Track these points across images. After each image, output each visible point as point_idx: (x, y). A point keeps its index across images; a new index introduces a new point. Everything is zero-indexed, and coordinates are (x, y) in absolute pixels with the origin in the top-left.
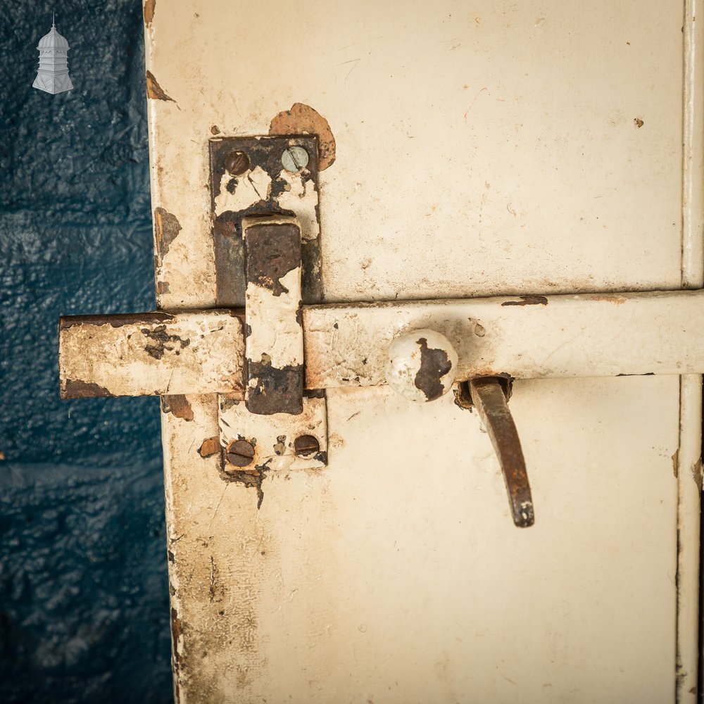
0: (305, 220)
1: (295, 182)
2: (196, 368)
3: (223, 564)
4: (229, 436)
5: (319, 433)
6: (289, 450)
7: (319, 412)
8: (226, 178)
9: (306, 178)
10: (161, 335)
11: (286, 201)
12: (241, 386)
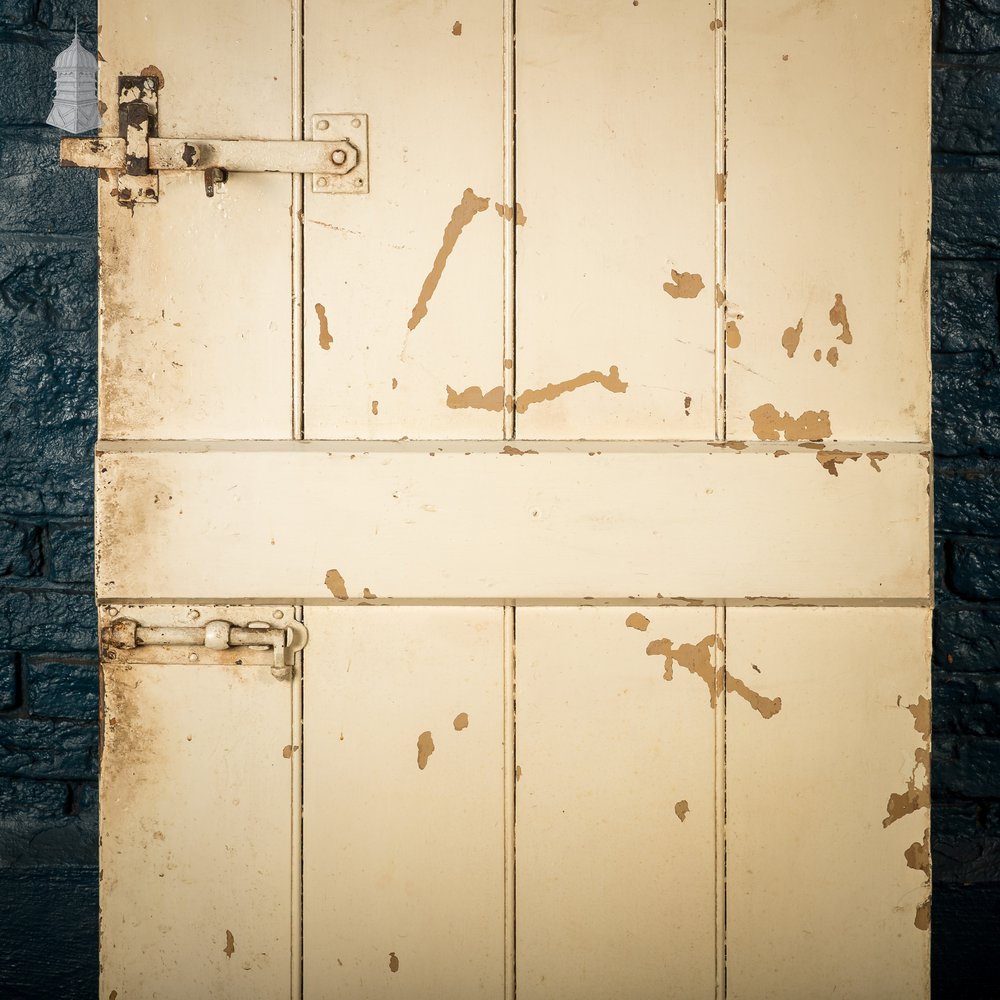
0: (151, 107)
1: (149, 93)
2: (109, 157)
3: (118, 238)
4: (121, 188)
5: (155, 189)
6: (143, 195)
7: (155, 180)
8: (124, 90)
9: (152, 92)
10: (97, 144)
11: (145, 100)
12: (125, 165)
